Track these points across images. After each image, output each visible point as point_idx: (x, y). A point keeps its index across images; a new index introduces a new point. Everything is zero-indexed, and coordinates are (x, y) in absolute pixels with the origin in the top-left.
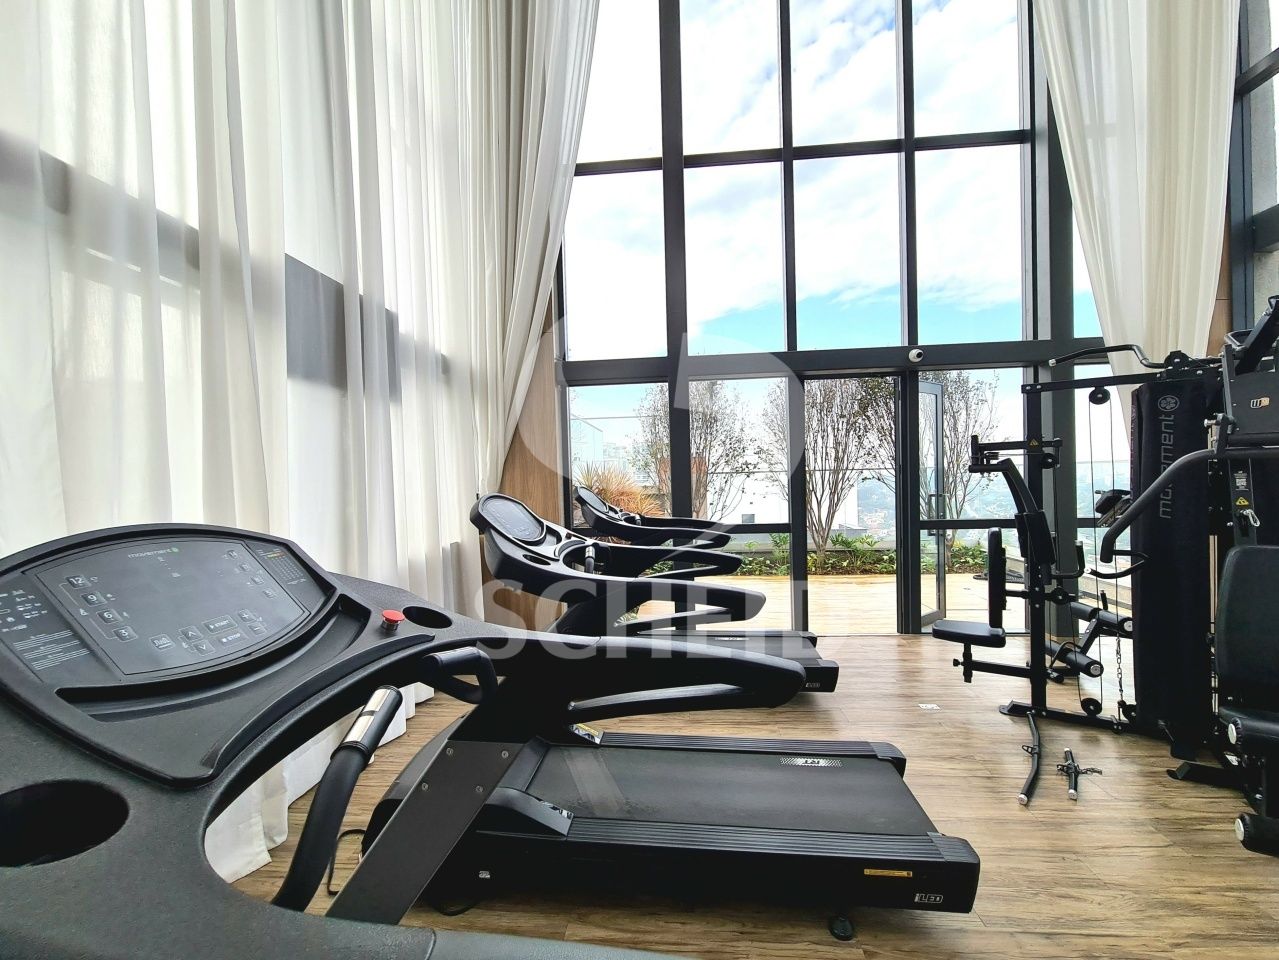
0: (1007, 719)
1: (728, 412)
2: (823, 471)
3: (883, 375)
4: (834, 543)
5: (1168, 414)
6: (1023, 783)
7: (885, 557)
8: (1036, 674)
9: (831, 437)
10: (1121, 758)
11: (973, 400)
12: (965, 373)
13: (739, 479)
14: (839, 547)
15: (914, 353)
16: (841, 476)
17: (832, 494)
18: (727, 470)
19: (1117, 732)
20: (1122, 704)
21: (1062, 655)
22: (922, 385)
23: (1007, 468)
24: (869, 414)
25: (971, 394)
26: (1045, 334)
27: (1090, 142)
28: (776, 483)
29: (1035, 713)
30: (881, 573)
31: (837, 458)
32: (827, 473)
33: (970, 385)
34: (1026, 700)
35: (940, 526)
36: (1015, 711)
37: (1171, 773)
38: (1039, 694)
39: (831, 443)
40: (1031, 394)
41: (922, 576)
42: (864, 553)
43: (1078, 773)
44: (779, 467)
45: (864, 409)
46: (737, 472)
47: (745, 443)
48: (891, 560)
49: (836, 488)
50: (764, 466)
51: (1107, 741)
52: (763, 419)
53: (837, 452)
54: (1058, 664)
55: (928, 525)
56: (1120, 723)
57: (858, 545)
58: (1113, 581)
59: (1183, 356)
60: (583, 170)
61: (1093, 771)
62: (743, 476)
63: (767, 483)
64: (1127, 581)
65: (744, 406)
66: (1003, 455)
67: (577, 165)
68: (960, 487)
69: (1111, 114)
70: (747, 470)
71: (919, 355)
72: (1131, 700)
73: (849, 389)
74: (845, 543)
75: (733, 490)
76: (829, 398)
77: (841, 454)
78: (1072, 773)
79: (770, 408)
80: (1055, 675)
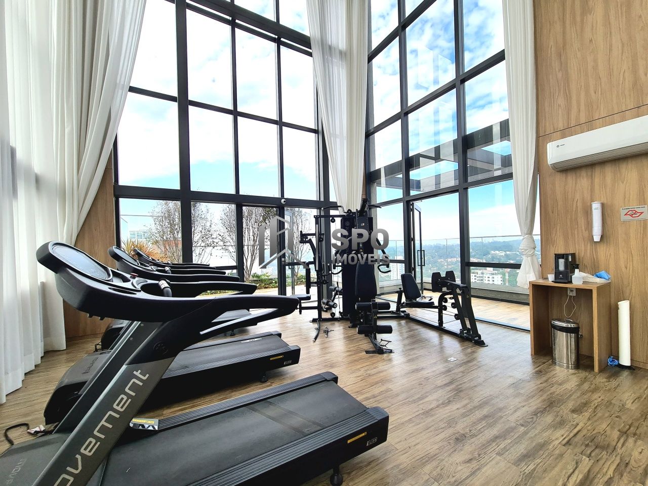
0: (312, 323)
1: (203, 217)
2: (248, 245)
3: (272, 207)
4: (253, 277)
5: (347, 227)
6: (314, 337)
7: (274, 282)
8: (319, 308)
9: (251, 231)
10: (339, 326)
11: (303, 220)
12: (301, 209)
13: (209, 249)
14: (255, 279)
15: (283, 200)
16: (255, 248)
17: (252, 255)
18: (203, 244)
19: (339, 321)
20: (340, 312)
21: (327, 304)
22: (286, 212)
23: (310, 242)
24: (267, 222)
25: (303, 217)
26: (322, 199)
27: (332, 138)
28: (227, 251)
29: (319, 320)
30: (272, 288)
31: (254, 240)
32: (250, 246)
33: (303, 214)
34: (316, 317)
35: (292, 264)
36: (314, 321)
37: (349, 327)
38: (320, 315)
39: (251, 234)
40: (317, 218)
41: (287, 288)
42: (265, 280)
43: (328, 332)
44: (228, 244)
45: (264, 220)
46: (208, 246)
47: (212, 232)
48: (276, 283)
49: (254, 253)
50: (221, 243)
51: (337, 324)
52: (221, 221)
53: (254, 237)
54: (326, 307)
55: (289, 264)
56: (339, 318)
57: (263, 277)
58: (337, 275)
59: (351, 211)
60: (132, 89)
61: (332, 331)
62: (212, 248)
63: (222, 251)
64: (340, 274)
65: (212, 215)
66: (309, 237)
67: (130, 86)
68: (300, 252)
69: (338, 132)
70: (213, 245)
71: (285, 201)
72: (342, 311)
73: (260, 211)
74: (258, 277)
75: (206, 255)
76: (250, 214)
77: (255, 238)
78: (327, 332)
79: (224, 217)
80: (325, 309)
